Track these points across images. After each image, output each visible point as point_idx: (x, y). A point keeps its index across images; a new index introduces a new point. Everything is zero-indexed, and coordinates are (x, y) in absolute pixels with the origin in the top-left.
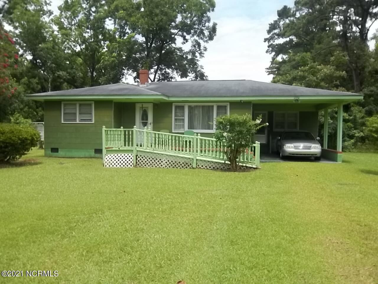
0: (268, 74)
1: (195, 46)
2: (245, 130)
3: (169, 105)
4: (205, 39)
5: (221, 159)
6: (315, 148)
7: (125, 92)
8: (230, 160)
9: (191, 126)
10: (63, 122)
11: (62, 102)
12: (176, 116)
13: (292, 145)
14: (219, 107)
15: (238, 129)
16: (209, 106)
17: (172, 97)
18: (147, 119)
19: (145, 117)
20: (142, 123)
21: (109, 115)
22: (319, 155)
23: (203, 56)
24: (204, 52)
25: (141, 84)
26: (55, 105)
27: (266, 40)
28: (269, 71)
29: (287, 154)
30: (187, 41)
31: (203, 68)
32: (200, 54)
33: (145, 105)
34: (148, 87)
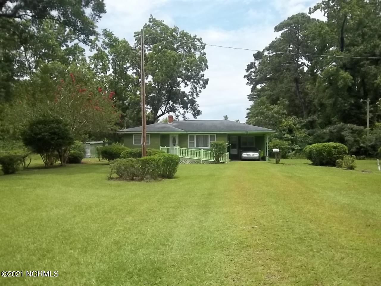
0: (249, 100)
1: (193, 89)
2: (222, 147)
3: (186, 135)
4: (200, 87)
5: (213, 159)
6: (256, 155)
7: (165, 129)
8: (216, 159)
9: (198, 146)
10: (134, 144)
11: (134, 134)
12: (190, 140)
13: (246, 154)
14: (211, 136)
15: (219, 147)
16: (206, 136)
17: (188, 131)
18: (175, 142)
19: (174, 141)
20: (173, 144)
21: (158, 141)
22: (258, 158)
23: (198, 96)
24: (199, 93)
25: (169, 123)
26: (130, 135)
27: (245, 77)
28: (250, 98)
29: (243, 158)
30: (187, 85)
31: (199, 106)
32: (197, 95)
33: (174, 135)
34: (173, 125)
